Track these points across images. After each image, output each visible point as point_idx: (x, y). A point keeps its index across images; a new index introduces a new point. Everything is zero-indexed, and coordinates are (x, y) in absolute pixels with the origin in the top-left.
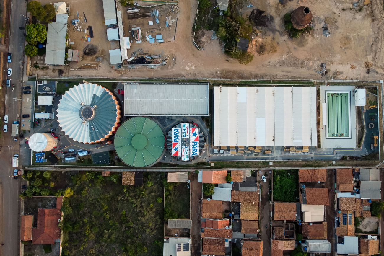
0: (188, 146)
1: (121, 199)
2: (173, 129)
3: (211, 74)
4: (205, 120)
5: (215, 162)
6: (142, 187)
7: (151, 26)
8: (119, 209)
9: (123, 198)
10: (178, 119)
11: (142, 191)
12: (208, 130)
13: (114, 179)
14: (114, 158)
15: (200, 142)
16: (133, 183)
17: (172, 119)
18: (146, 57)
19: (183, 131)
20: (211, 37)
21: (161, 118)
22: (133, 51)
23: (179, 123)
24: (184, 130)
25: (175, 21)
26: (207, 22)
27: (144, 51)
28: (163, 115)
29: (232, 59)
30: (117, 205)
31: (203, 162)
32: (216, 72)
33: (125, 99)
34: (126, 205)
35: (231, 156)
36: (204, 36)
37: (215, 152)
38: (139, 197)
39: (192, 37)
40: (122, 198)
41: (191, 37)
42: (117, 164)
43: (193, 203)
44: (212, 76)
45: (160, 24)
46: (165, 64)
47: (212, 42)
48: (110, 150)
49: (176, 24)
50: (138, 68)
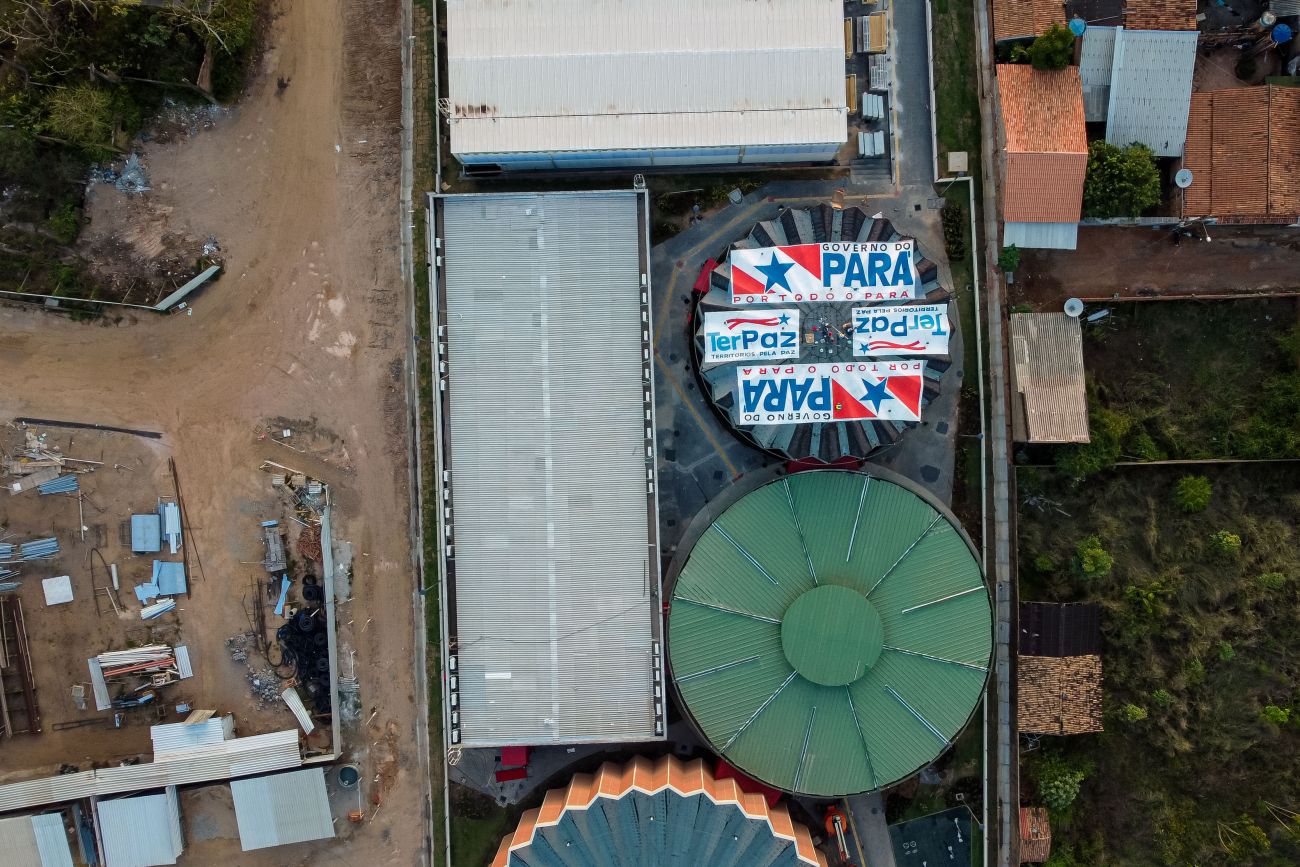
0: (854, 314)
1: (1187, 735)
2: (744, 419)
3: (374, 187)
4: (675, 220)
5: (944, 148)
6: (1114, 606)
7: (75, 588)
8: (1249, 745)
9: (1184, 724)
10: (677, 392)
11: (1137, 604)
12: (735, 195)
13: (1067, 786)
14: (934, 788)
15: (823, 233)
16: (1089, 663)
17: (677, 434)
18: (278, 610)
19: (756, 349)
20: (130, 197)
21: (672, 503)
22: (248, 696)
23: (700, 383)
24: (746, 342)
25: (38, 435)
26: (30, 228)
27: (240, 624)
28: (654, 488)
29: (272, 60)
30: (1225, 758)
31: (945, 225)
32: (363, 157)
33: (555, 738)
34: (1220, 703)
35: (901, 49)
36: (129, 240)
37: (880, 149)
38: (1173, 621)
39: (135, 321)
40: (1176, 726)
41: (141, 328)
42: (967, 771)
43: (1198, 284)
44: (389, 186)
45: (59, 532)
46: (323, 491)
47: (164, 186)
48: (881, 816)
49: (53, 429)
50: (351, 662)
